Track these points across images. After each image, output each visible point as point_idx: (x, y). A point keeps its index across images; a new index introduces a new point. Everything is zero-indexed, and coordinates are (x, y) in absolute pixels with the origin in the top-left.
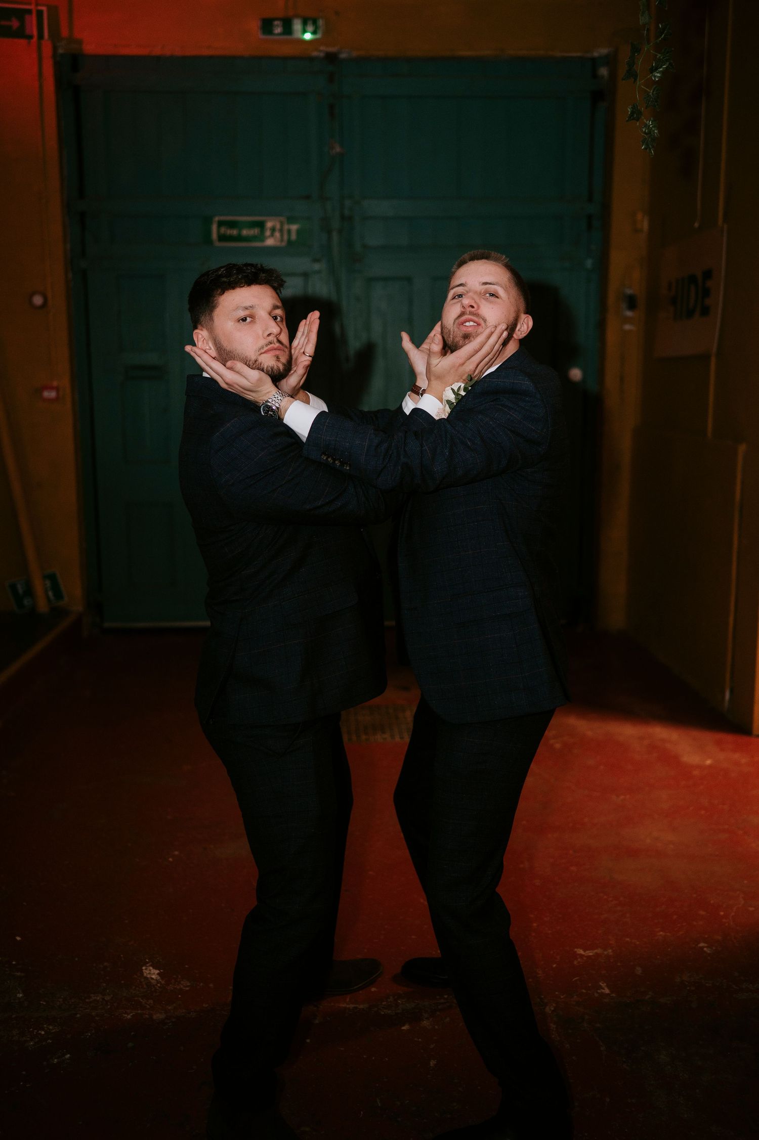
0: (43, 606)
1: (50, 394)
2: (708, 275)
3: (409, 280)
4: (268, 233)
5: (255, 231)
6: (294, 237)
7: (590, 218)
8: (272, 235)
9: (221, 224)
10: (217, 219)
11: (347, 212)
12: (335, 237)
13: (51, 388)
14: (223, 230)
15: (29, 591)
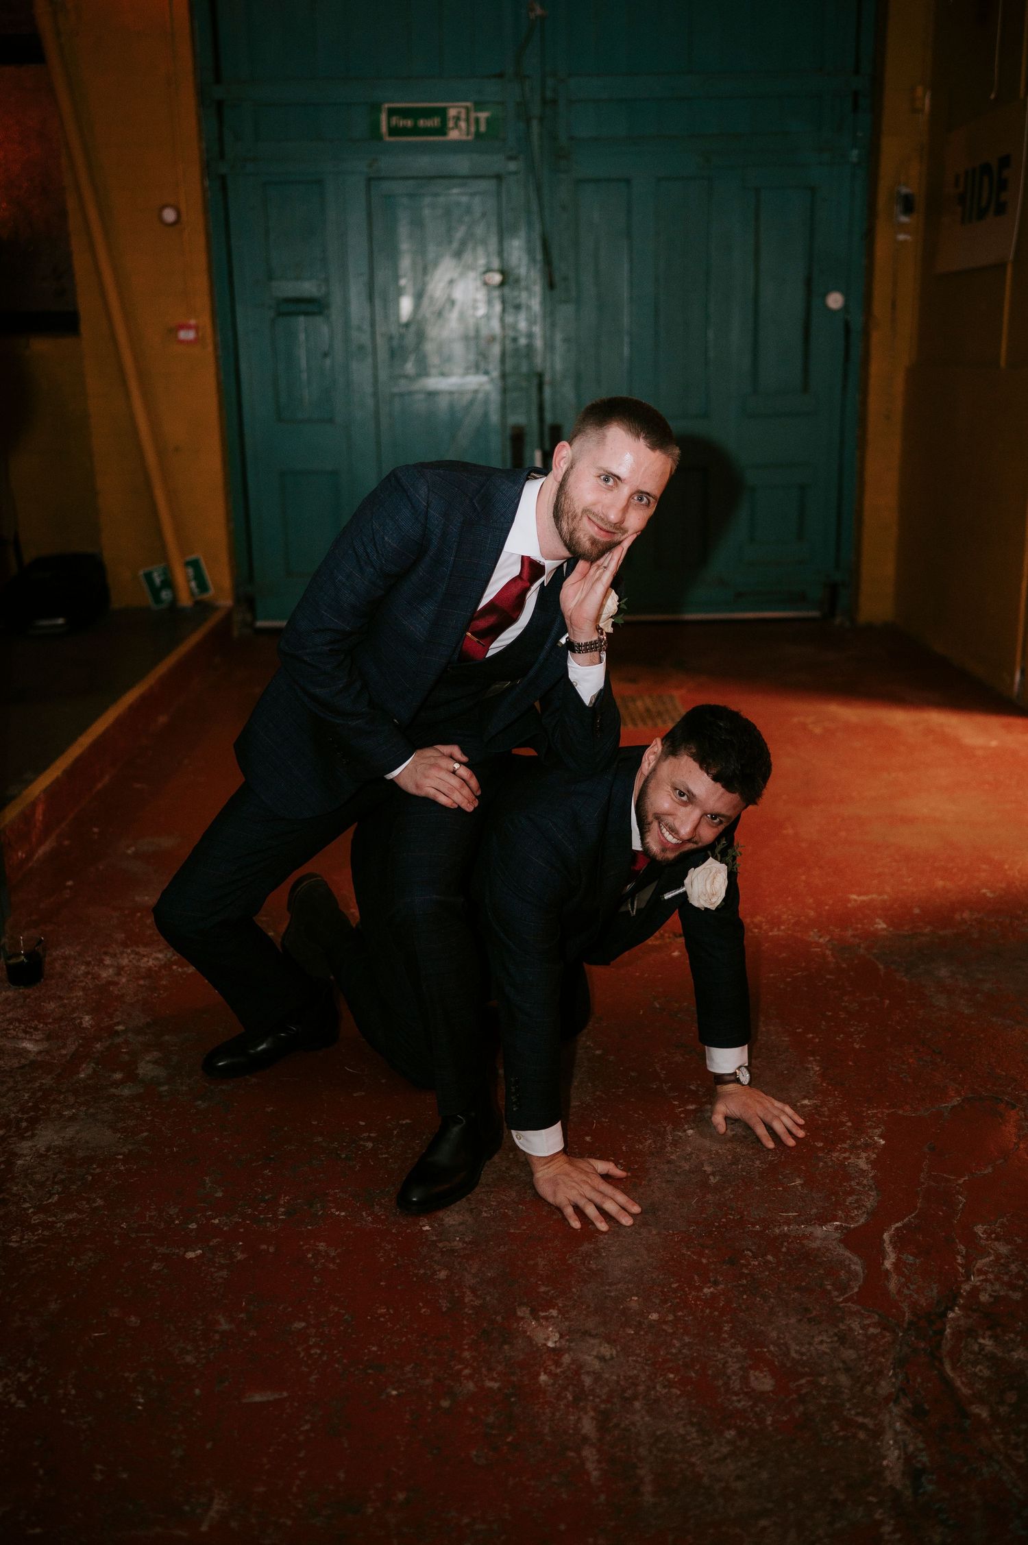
0: (185, 601)
1: (186, 335)
2: (1005, 161)
3: (628, 181)
4: (451, 124)
5: (435, 122)
6: (483, 128)
7: (856, 95)
8: (457, 126)
9: (392, 112)
10: (387, 105)
11: (549, 94)
12: (535, 124)
13: (188, 327)
14: (394, 120)
15: (168, 583)
